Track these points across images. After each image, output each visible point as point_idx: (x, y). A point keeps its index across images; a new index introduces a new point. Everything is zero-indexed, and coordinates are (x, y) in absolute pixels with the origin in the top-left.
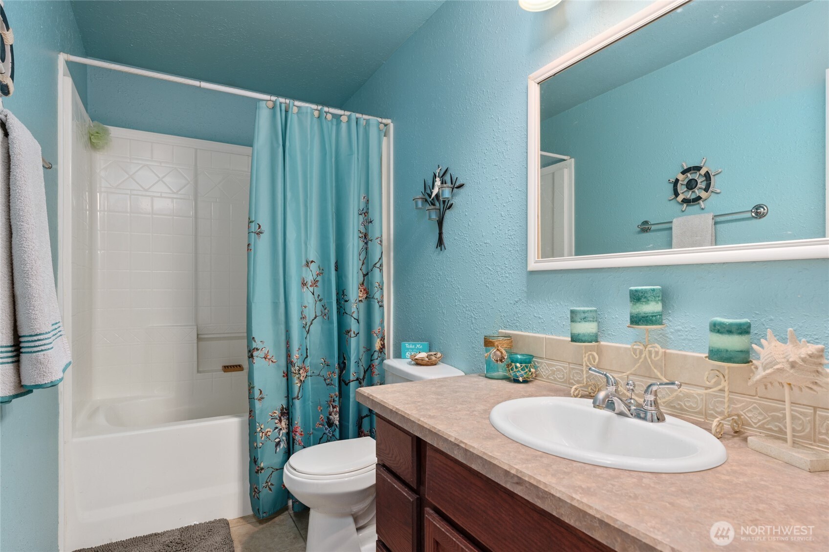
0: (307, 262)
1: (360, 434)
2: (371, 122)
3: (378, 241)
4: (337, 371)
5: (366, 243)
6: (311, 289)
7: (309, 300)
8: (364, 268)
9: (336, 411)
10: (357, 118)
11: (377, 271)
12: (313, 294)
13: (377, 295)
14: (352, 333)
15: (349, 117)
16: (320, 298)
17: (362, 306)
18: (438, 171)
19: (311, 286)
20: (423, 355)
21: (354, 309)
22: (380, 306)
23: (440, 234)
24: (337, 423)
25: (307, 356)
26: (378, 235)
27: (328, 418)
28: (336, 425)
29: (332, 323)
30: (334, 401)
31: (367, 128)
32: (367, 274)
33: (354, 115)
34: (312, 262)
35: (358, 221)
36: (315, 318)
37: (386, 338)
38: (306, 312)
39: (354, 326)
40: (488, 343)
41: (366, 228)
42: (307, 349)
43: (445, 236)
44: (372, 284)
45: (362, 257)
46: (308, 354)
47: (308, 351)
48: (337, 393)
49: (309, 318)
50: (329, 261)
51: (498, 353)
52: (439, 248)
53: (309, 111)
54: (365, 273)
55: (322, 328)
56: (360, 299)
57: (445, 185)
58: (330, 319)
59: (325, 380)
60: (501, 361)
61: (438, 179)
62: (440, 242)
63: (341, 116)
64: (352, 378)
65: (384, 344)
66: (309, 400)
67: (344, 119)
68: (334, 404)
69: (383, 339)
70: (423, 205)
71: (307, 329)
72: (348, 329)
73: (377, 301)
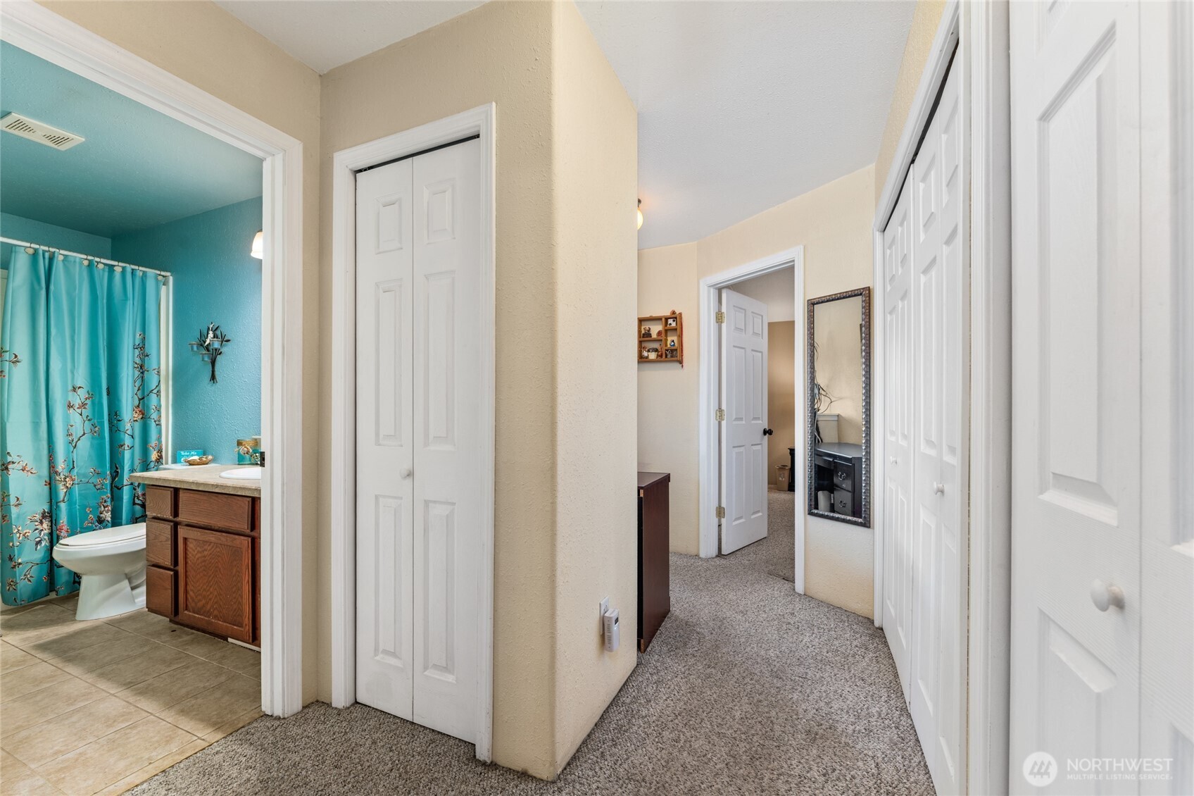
0: (74, 387)
1: (135, 520)
2: (148, 274)
3: (156, 372)
4: (109, 477)
5: (142, 373)
6: (79, 411)
7: (76, 419)
8: (139, 393)
9: (108, 510)
10: (133, 270)
11: (153, 397)
12: (81, 415)
13: (154, 416)
14: (126, 446)
15: (124, 268)
16: (89, 418)
17: (137, 426)
18: (212, 326)
19: (78, 408)
20: (196, 458)
21: (128, 426)
22: (157, 425)
23: (213, 372)
24: (109, 519)
25: (74, 467)
26: (155, 366)
27: (99, 517)
28: (108, 521)
29: (103, 438)
30: (105, 502)
31: (144, 278)
32: (143, 398)
33: (129, 267)
34: (80, 387)
35: (134, 354)
36: (84, 434)
37: (164, 451)
38: (72, 430)
39: (128, 441)
40: (239, 443)
41: (143, 360)
42: (73, 462)
43: (217, 373)
44: (148, 407)
45: (138, 384)
46: (75, 466)
47: (75, 463)
48: (109, 495)
49: (76, 435)
50: (100, 387)
51: (245, 449)
52: (212, 381)
53: (77, 260)
54: (140, 397)
55: (91, 443)
56: (135, 419)
57: (215, 339)
58: (101, 436)
59: (95, 486)
60: (247, 453)
61: (211, 332)
62: (213, 378)
63: (115, 266)
64: (125, 483)
65: (161, 455)
66: (76, 504)
67: (118, 270)
68: (105, 504)
69: (160, 451)
70: (198, 348)
71: (74, 445)
72: (122, 444)
73: (153, 421)
